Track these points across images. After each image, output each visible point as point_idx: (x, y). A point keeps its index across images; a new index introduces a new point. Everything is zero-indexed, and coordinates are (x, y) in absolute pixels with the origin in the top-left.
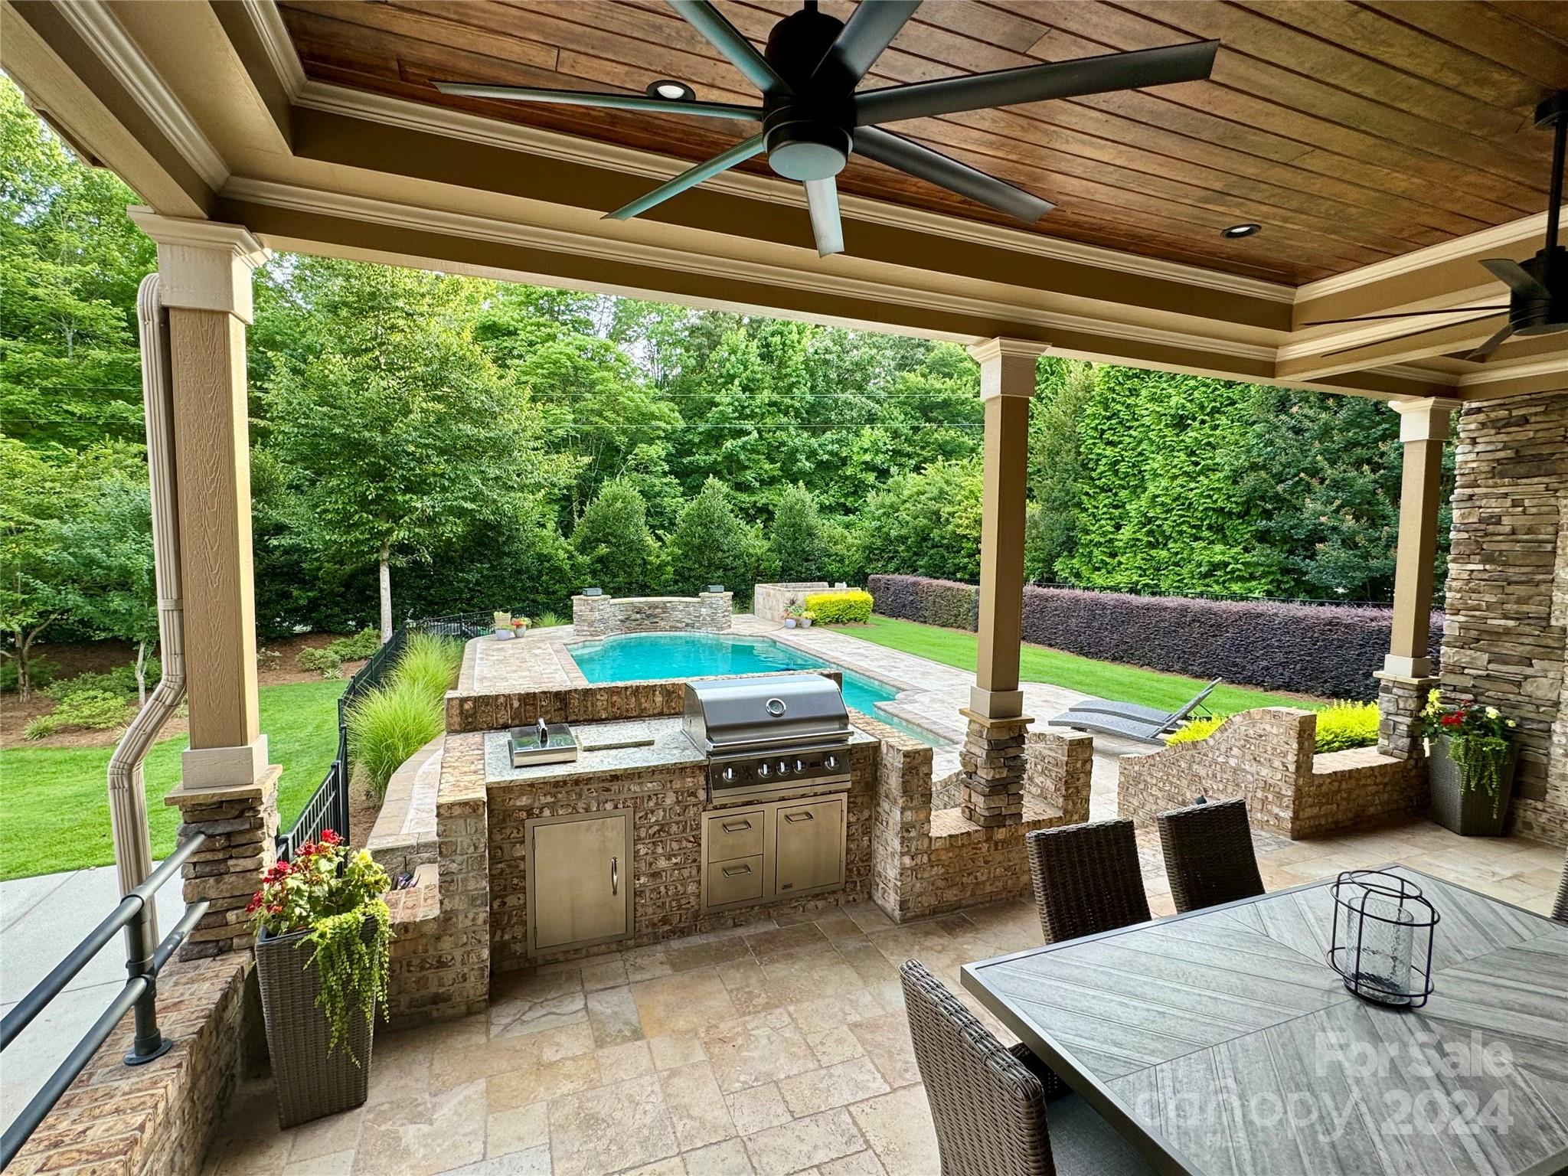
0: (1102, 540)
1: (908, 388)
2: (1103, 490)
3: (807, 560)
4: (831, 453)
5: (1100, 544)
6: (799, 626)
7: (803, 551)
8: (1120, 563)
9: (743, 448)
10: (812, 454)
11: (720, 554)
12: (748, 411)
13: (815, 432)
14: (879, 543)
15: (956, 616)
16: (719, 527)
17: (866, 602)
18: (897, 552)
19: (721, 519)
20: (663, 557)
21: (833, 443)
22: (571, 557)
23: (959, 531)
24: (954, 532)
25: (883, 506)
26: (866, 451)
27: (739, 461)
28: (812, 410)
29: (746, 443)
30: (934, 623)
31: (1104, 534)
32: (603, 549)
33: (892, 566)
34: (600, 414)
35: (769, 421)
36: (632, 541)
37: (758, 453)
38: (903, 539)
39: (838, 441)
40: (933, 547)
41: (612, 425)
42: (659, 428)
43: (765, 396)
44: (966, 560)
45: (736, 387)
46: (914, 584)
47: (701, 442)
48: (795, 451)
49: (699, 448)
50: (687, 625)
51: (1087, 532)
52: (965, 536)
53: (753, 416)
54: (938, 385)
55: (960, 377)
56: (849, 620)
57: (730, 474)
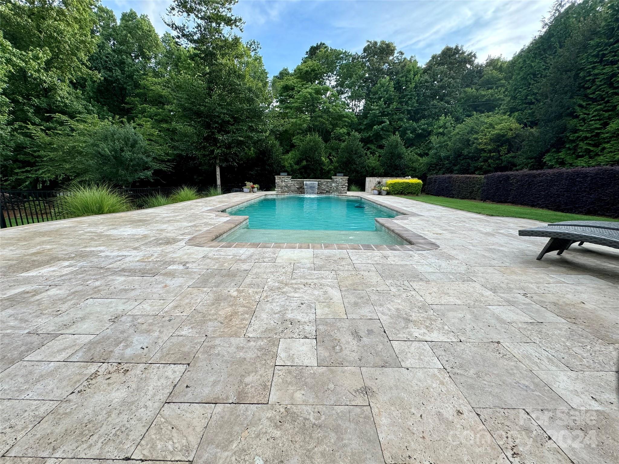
0: (589, 135)
1: (467, 96)
2: (594, 100)
3: (397, 169)
4: (423, 129)
5: (586, 138)
6: (380, 193)
7: (395, 165)
8: (604, 148)
9: (382, 129)
10: (414, 131)
11: (355, 166)
12: (386, 113)
13: (417, 121)
14: (435, 161)
15: (471, 193)
16: (355, 154)
17: (418, 184)
18: (444, 165)
19: (356, 151)
20: (330, 167)
21: (424, 125)
22: (291, 166)
23: (479, 147)
24: (476, 148)
25: (440, 143)
26: (440, 127)
27: (380, 135)
28: (417, 112)
29: (383, 127)
30: (458, 198)
31: (591, 131)
32: (304, 163)
33: (441, 172)
34: (321, 117)
35: (395, 117)
36: (317, 160)
37: (389, 131)
38: (447, 158)
39: (427, 124)
40: (463, 159)
41: (325, 120)
42: (345, 121)
43: (394, 105)
44: (482, 164)
45: (381, 102)
46: (449, 178)
47: (365, 128)
48: (406, 129)
49: (364, 131)
50: (327, 192)
51: (575, 131)
52: (483, 150)
53: (388, 114)
54: (483, 93)
55: (497, 88)
56: (409, 193)
57: (376, 142)
